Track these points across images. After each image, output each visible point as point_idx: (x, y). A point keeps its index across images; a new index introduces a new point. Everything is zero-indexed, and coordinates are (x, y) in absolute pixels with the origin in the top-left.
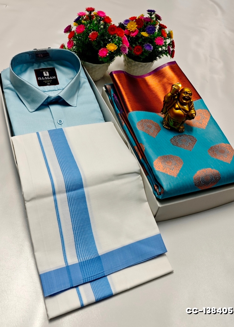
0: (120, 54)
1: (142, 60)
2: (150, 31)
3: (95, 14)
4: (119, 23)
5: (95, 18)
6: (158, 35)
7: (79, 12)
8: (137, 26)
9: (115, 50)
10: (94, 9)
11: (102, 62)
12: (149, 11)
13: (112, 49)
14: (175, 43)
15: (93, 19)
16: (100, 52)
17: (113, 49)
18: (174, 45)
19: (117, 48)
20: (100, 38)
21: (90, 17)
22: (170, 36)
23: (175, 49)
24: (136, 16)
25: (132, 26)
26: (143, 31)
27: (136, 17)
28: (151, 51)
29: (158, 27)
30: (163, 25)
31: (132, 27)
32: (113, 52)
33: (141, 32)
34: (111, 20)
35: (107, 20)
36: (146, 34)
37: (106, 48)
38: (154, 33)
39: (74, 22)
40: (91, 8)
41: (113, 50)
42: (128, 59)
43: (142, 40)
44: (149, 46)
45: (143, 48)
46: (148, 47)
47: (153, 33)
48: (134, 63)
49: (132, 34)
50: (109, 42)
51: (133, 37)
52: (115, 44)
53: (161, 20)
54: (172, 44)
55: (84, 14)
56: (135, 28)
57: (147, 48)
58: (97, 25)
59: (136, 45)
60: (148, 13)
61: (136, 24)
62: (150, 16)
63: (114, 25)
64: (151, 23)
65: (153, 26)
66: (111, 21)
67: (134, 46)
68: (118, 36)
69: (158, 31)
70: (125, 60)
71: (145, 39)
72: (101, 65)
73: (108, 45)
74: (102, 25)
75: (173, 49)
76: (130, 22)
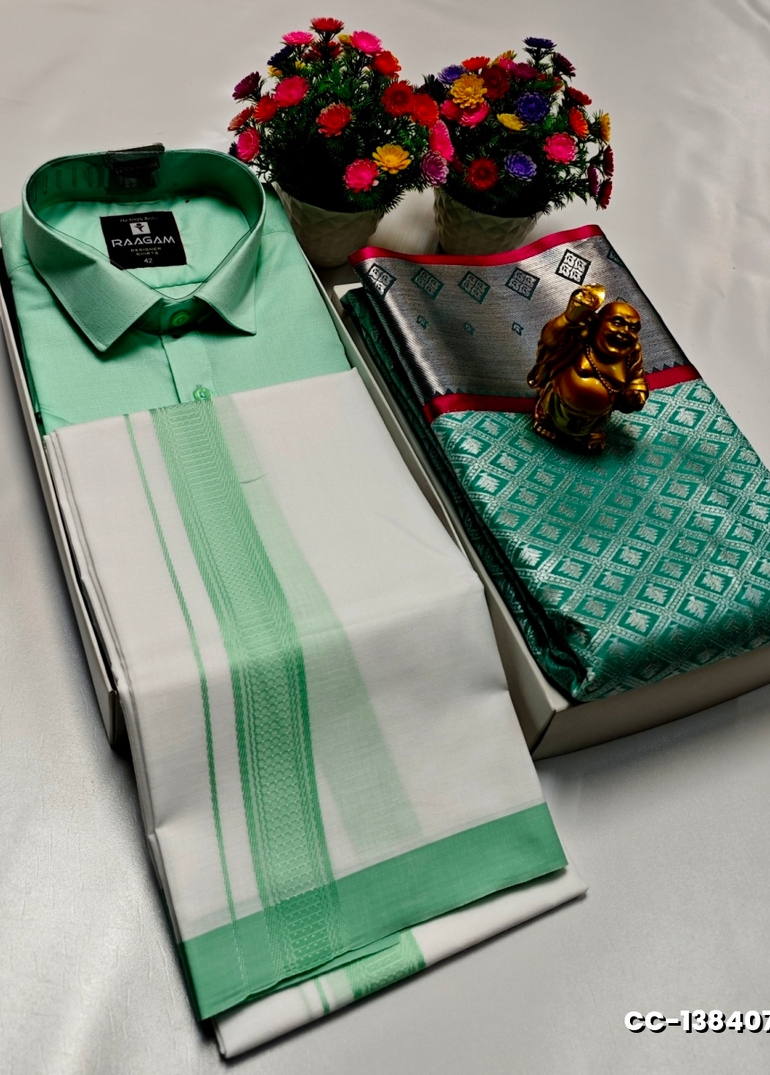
0: (418, 182)
1: (494, 208)
2: (531, 111)
3: (344, 39)
4: (427, 75)
5: (343, 53)
6: (557, 128)
7: (287, 32)
8: (485, 90)
9: (401, 168)
10: (340, 25)
11: (356, 207)
12: (530, 42)
13: (391, 165)
14: (613, 157)
15: (334, 57)
16: (350, 172)
17: (396, 165)
18: (612, 166)
19: (409, 162)
20: (355, 128)
21: (326, 51)
22: (599, 131)
23: (613, 179)
24: (486, 57)
25: (469, 90)
26: (505, 112)
27: (488, 60)
28: (529, 180)
29: (560, 96)
30: (579, 94)
31: (469, 93)
32: (394, 175)
33: (500, 114)
34: (399, 64)
35: (385, 65)
36: (514, 120)
37: (373, 159)
38: (542, 118)
39: (269, 63)
40: (331, 20)
41: (396, 168)
42: (447, 201)
43: (499, 141)
44: (523, 161)
45: (503, 168)
46: (519, 165)
47: (541, 122)
48: (468, 215)
49: (466, 119)
50: (386, 140)
51: (468, 127)
52: (406, 148)
53: (574, 75)
54: (606, 160)
55: (306, 40)
56: (480, 98)
57: (514, 171)
58: (350, 79)
59: (478, 156)
60: (528, 50)
61: (484, 86)
62: (534, 61)
63: (404, 82)
64: (538, 84)
65: (541, 94)
66: (398, 68)
67: (470, 157)
68: (417, 122)
69: (559, 113)
70: (438, 204)
71: (511, 139)
72: (351, 216)
73: (378, 149)
74: (366, 79)
75: (606, 177)
76: (465, 74)
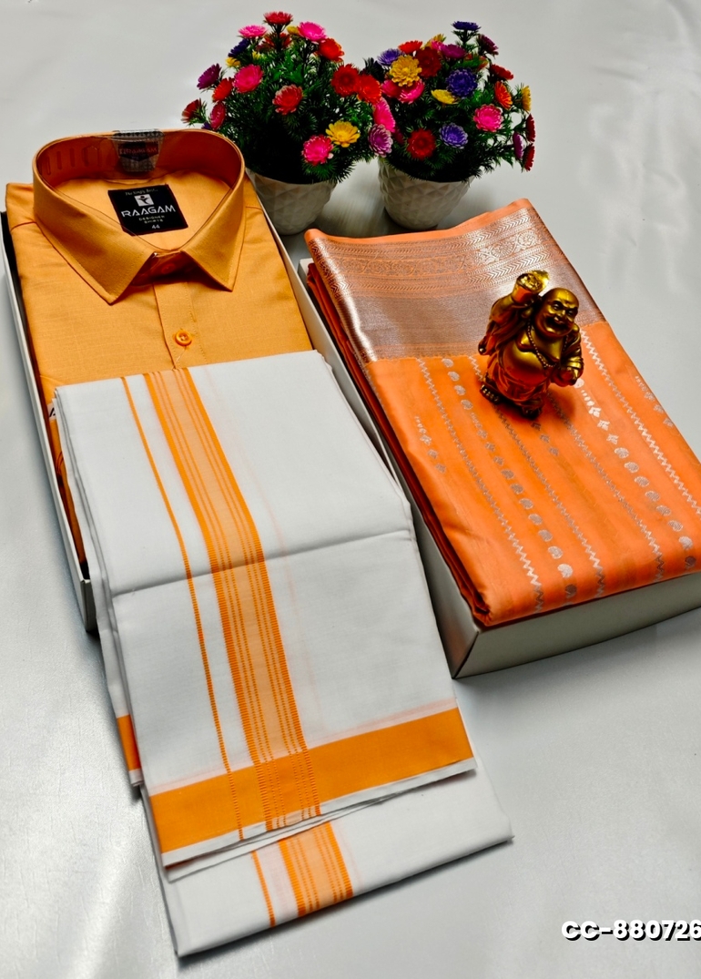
0: (366, 153)
1: (432, 173)
2: (461, 86)
3: (292, 30)
4: (367, 59)
5: (292, 43)
6: (483, 100)
7: (243, 26)
8: (420, 70)
9: (352, 142)
10: (290, 17)
11: (313, 179)
12: (458, 25)
13: (343, 139)
14: (535, 124)
15: (285, 46)
16: (307, 148)
17: (347, 139)
18: (534, 132)
19: (358, 136)
20: (308, 105)
21: (278, 42)
22: (520, 102)
23: (535, 144)
24: (419, 41)
25: (406, 70)
26: (438, 88)
27: (421, 43)
28: (462, 148)
29: (485, 73)
30: (502, 70)
31: (406, 73)
32: (346, 149)
33: (434, 89)
34: (342, 50)
35: (329, 50)
36: (447, 95)
37: (326, 135)
38: (471, 92)
39: (230, 55)
40: (281, 14)
41: (347, 142)
42: (391, 170)
43: (434, 114)
44: (455, 131)
45: (438, 138)
46: (452, 135)
47: (470, 95)
48: (409, 181)
49: (404, 96)
50: (335, 118)
51: (406, 103)
52: (354, 124)
53: (497, 53)
54: (528, 128)
55: (260, 33)
56: (415, 77)
57: (449, 140)
58: (300, 66)
59: (416, 128)
60: (456, 33)
61: (418, 66)
62: (461, 42)
63: (349, 66)
64: (465, 62)
65: (468, 71)
66: (341, 53)
67: (409, 129)
68: (363, 100)
69: (485, 88)
70: (383, 173)
71: (445, 112)
72: (310, 187)
73: (331, 126)
74: (314, 65)
75: (529, 143)
76: (402, 56)
